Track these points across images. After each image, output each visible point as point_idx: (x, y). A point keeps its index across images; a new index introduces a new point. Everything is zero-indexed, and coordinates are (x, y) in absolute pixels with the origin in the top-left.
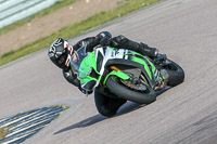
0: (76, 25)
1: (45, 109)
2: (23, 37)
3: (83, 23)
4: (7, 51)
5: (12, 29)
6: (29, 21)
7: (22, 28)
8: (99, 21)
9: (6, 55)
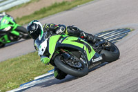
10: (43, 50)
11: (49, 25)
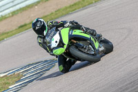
0: (66, 8)
1: (46, 61)
2: (32, 15)
3: (70, 7)
4: (22, 24)
5: (26, 10)
6: (36, 5)
7: (32, 9)
8: (80, 5)
9: (22, 27)
10: (56, 42)
11: (52, 22)
